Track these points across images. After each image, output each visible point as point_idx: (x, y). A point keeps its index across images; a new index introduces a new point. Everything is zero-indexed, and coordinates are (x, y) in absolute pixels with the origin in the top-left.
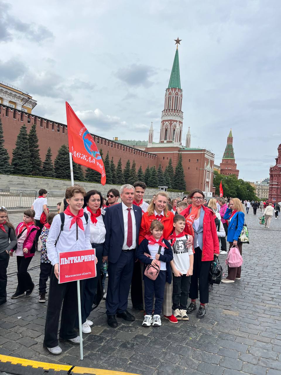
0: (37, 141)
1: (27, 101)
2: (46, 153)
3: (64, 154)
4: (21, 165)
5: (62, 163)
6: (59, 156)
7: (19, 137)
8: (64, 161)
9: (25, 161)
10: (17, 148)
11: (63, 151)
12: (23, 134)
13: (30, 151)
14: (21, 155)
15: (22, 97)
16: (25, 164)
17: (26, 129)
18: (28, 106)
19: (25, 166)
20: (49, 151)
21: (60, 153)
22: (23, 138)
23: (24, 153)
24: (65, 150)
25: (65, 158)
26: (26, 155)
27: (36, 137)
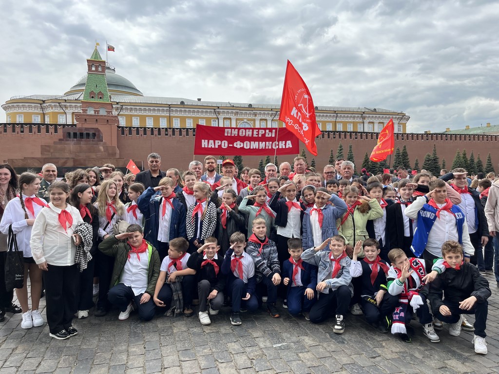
0: (407, 155)
1: (402, 118)
3: (428, 161)
6: (425, 162)
7: (396, 156)
8: (428, 166)
10: (395, 163)
11: (428, 158)
12: (398, 153)
13: (403, 163)
15: (398, 117)
17: (399, 150)
18: (403, 122)
20: (417, 161)
21: (426, 160)
22: (398, 156)
25: (429, 164)
27: (406, 153)
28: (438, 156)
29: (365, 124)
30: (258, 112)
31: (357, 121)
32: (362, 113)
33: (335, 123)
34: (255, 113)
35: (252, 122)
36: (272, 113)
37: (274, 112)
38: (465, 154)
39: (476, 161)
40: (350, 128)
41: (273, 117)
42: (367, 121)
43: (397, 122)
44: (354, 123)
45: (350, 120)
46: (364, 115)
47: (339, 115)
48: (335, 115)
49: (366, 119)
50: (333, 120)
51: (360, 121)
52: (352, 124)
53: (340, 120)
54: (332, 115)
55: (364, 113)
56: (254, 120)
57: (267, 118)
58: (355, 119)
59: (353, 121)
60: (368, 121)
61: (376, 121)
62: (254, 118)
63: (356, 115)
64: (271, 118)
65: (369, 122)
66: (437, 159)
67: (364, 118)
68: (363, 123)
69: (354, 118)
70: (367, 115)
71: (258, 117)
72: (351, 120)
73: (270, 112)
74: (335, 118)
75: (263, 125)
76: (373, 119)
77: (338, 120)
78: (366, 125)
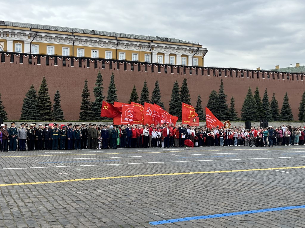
0: (188, 92)
1: (197, 51)
2: (197, 100)
3: (213, 99)
4: (175, 113)
5: (212, 107)
6: (210, 101)
7: (173, 91)
8: (213, 105)
9: (178, 110)
10: (172, 100)
11: (213, 96)
12: (176, 89)
14: (174, 105)
15: (192, 48)
16: (177, 112)
17: (178, 84)
18: (199, 55)
19: (177, 113)
20: (199, 98)
21: (210, 99)
22: (176, 92)
23: (177, 103)
24: (214, 95)
25: (214, 103)
26: (178, 105)
27: (187, 89)
28: (225, 93)
29: (153, 55)
30: (10, 31)
31: (144, 50)
32: (150, 42)
33: (116, 52)
34: (6, 32)
35: (3, 44)
36: (31, 34)
37: (33, 33)
38: (257, 93)
39: (270, 100)
40: (135, 58)
41: (32, 38)
42: (155, 51)
43: (192, 55)
44: (139, 53)
45: (135, 50)
46: (152, 44)
47: (121, 42)
48: (116, 42)
49: (155, 49)
50: (113, 48)
51: (148, 51)
52: (138, 55)
53: (122, 49)
54: (112, 41)
55: (152, 41)
56: (6, 42)
57: (24, 40)
58: (142, 48)
59: (139, 50)
60: (157, 51)
61: (167, 52)
62: (5, 38)
63: (143, 44)
64: (30, 40)
65: (158, 53)
66: (224, 97)
67: (153, 47)
68: (151, 53)
69: (140, 46)
70: (156, 45)
71: (11, 38)
72: (137, 49)
73: (28, 33)
74: (116, 46)
75: (18, 49)
76: (163, 50)
77: (120, 48)
78: (155, 56)
